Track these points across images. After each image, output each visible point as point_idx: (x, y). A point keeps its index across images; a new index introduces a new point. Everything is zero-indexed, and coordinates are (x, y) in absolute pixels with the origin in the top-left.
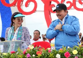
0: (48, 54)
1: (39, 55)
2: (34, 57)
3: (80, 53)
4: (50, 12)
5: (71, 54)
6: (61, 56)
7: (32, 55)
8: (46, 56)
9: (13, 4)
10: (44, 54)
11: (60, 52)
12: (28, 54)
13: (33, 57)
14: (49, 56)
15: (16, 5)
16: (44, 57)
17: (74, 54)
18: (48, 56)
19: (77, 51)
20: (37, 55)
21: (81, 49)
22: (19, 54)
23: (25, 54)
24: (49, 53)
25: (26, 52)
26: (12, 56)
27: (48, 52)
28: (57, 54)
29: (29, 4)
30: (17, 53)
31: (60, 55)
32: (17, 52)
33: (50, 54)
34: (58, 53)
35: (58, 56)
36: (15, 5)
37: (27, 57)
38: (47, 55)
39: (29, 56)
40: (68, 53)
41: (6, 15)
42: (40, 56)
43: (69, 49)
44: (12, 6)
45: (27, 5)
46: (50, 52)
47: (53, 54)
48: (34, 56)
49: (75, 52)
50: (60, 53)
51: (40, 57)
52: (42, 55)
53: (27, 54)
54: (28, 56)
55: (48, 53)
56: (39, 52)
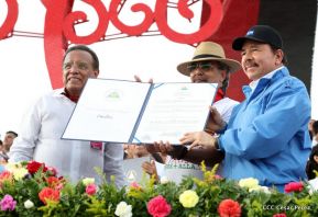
0: (85, 202)
1: (51, 203)
2: (31, 209)
3: (207, 202)
5: (174, 205)
6: (133, 211)
7: (24, 200)
8: (77, 207)
10: (70, 202)
11: (128, 194)
12: (8, 197)
13: (25, 209)
14: (88, 207)
17: (185, 205)
18: (84, 207)
19: (199, 194)
20: (43, 204)
21: (213, 188)
24: (90, 197)
25: (1, 190)
28: (118, 203)
31: (130, 208)
33: (90, 202)
34: (123, 200)
35: (124, 210)
38: (80, 203)
39: (12, 206)
42: (54, 206)
46: (91, 193)
47: (103, 202)
48: (29, 204)
49: (188, 198)
50: (131, 198)
53: (2, 196)
54: (7, 206)
55: (86, 198)
56: (50, 193)
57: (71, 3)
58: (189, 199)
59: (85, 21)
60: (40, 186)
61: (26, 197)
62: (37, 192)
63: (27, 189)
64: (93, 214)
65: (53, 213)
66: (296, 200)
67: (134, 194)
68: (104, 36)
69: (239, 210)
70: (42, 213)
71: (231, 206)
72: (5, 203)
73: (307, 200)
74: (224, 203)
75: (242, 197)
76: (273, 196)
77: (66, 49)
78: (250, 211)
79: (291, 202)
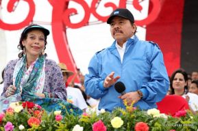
0: (55, 125)
1: (35, 126)
3: (128, 124)
4: (64, 25)
5: (109, 126)
6: (84, 129)
7: (19, 125)
8: (50, 128)
10: (46, 125)
11: (81, 120)
12: (9, 123)
18: (54, 128)
19: (123, 119)
20: (29, 127)
24: (58, 122)
25: (4, 119)
27: (54, 119)
28: (75, 125)
31: (82, 128)
33: (58, 125)
34: (77, 123)
37: (6, 130)
38: (52, 126)
39: (11, 128)
40: (100, 124)
42: (36, 128)
46: (58, 120)
48: (21, 127)
50: (83, 122)
52: (41, 126)
53: (6, 123)
54: (9, 129)
55: (56, 123)
56: (34, 120)
57: (67, 3)
58: (117, 122)
60: (29, 116)
61: (20, 123)
62: (26, 121)
63: (20, 118)
66: (182, 122)
67: (84, 120)
68: (88, 23)
69: (148, 128)
72: (8, 127)
73: (188, 122)
74: (138, 124)
75: (149, 120)
76: (169, 119)
77: (65, 32)
78: (153, 128)
79: (179, 123)
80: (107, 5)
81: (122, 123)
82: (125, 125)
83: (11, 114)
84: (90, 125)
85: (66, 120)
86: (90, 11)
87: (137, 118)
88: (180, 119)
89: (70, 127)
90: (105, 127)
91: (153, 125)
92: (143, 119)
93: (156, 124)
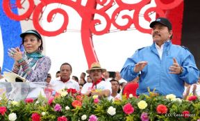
0: (94, 107)
1: (78, 107)
2: (68, 110)
3: (151, 106)
4: (91, 33)
5: (136, 107)
6: (116, 111)
8: (90, 109)
9: (26, 17)
10: (87, 107)
12: (58, 105)
13: (66, 111)
15: (31, 17)
16: (85, 111)
17: (140, 108)
18: (93, 109)
19: (147, 102)
20: (74, 108)
21: (154, 100)
22: (40, 104)
23: (52, 104)
25: (54, 101)
26: (28, 106)
28: (109, 107)
29: (53, 16)
30: (37, 102)
31: (115, 109)
32: (37, 100)
33: (96, 107)
34: (111, 106)
35: (112, 111)
36: (29, 18)
37: (55, 110)
38: (91, 107)
39: (59, 109)
40: (128, 106)
41: (12, 35)
42: (79, 109)
43: (131, 98)
44: (22, 20)
45: (49, 19)
46: (96, 103)
47: (102, 106)
48: (67, 108)
50: (115, 104)
51: (80, 111)
52: (82, 107)
53: (55, 104)
55: (94, 105)
56: (77, 103)
57: (93, 16)
58: (142, 105)
59: (100, 23)
60: (73, 100)
61: (66, 105)
62: (71, 103)
63: (66, 101)
64: (97, 112)
65: (79, 112)
66: (194, 105)
67: (117, 103)
68: (109, 31)
69: (167, 110)
70: (73, 112)
71: (163, 108)
72: (57, 108)
73: (199, 104)
74: (159, 106)
75: (168, 103)
76: (183, 103)
77: (91, 37)
78: (171, 110)
79: (191, 105)
80: (124, 17)
81: (146, 105)
82: (148, 107)
83: (59, 98)
84: (121, 107)
85: (102, 103)
86: (111, 21)
87: (158, 101)
88: (192, 102)
89: (106, 108)
90: (133, 109)
91: (171, 107)
92: (163, 102)
93: (173, 106)
